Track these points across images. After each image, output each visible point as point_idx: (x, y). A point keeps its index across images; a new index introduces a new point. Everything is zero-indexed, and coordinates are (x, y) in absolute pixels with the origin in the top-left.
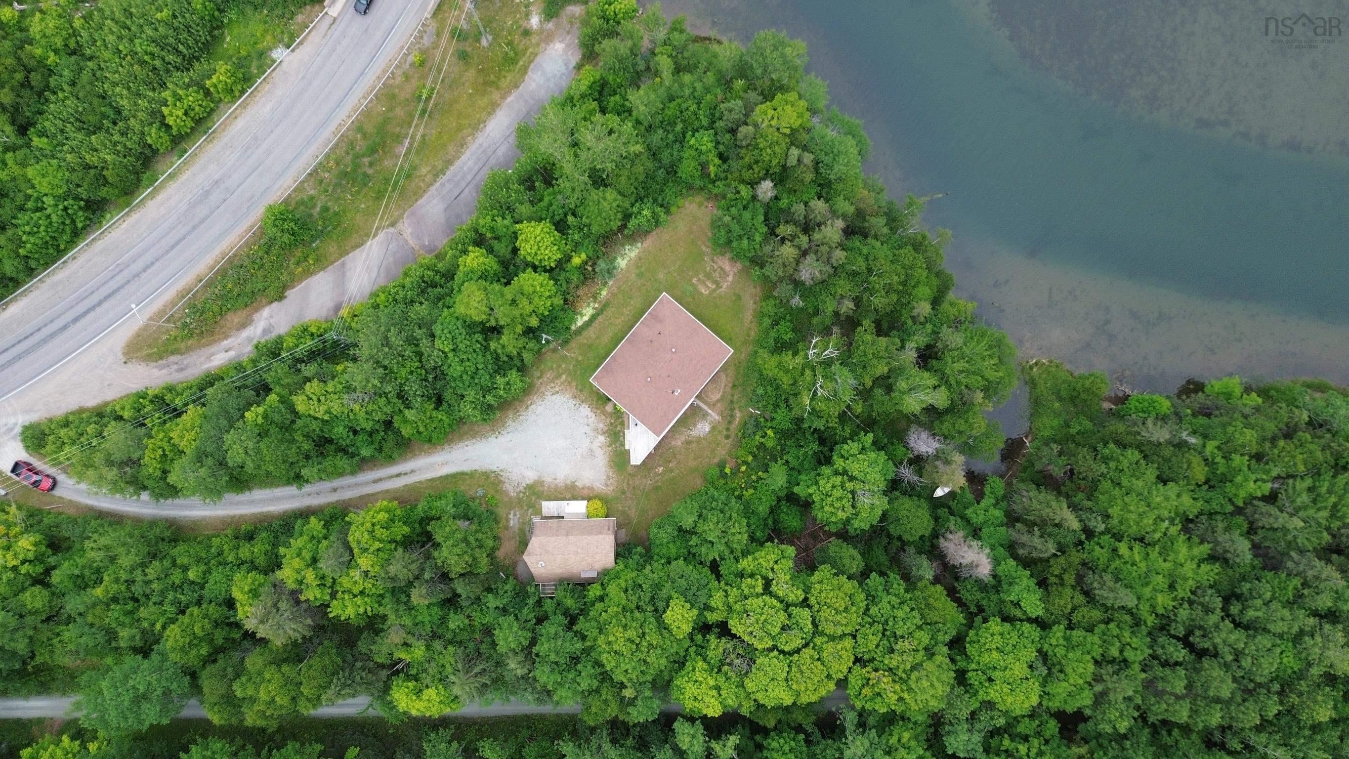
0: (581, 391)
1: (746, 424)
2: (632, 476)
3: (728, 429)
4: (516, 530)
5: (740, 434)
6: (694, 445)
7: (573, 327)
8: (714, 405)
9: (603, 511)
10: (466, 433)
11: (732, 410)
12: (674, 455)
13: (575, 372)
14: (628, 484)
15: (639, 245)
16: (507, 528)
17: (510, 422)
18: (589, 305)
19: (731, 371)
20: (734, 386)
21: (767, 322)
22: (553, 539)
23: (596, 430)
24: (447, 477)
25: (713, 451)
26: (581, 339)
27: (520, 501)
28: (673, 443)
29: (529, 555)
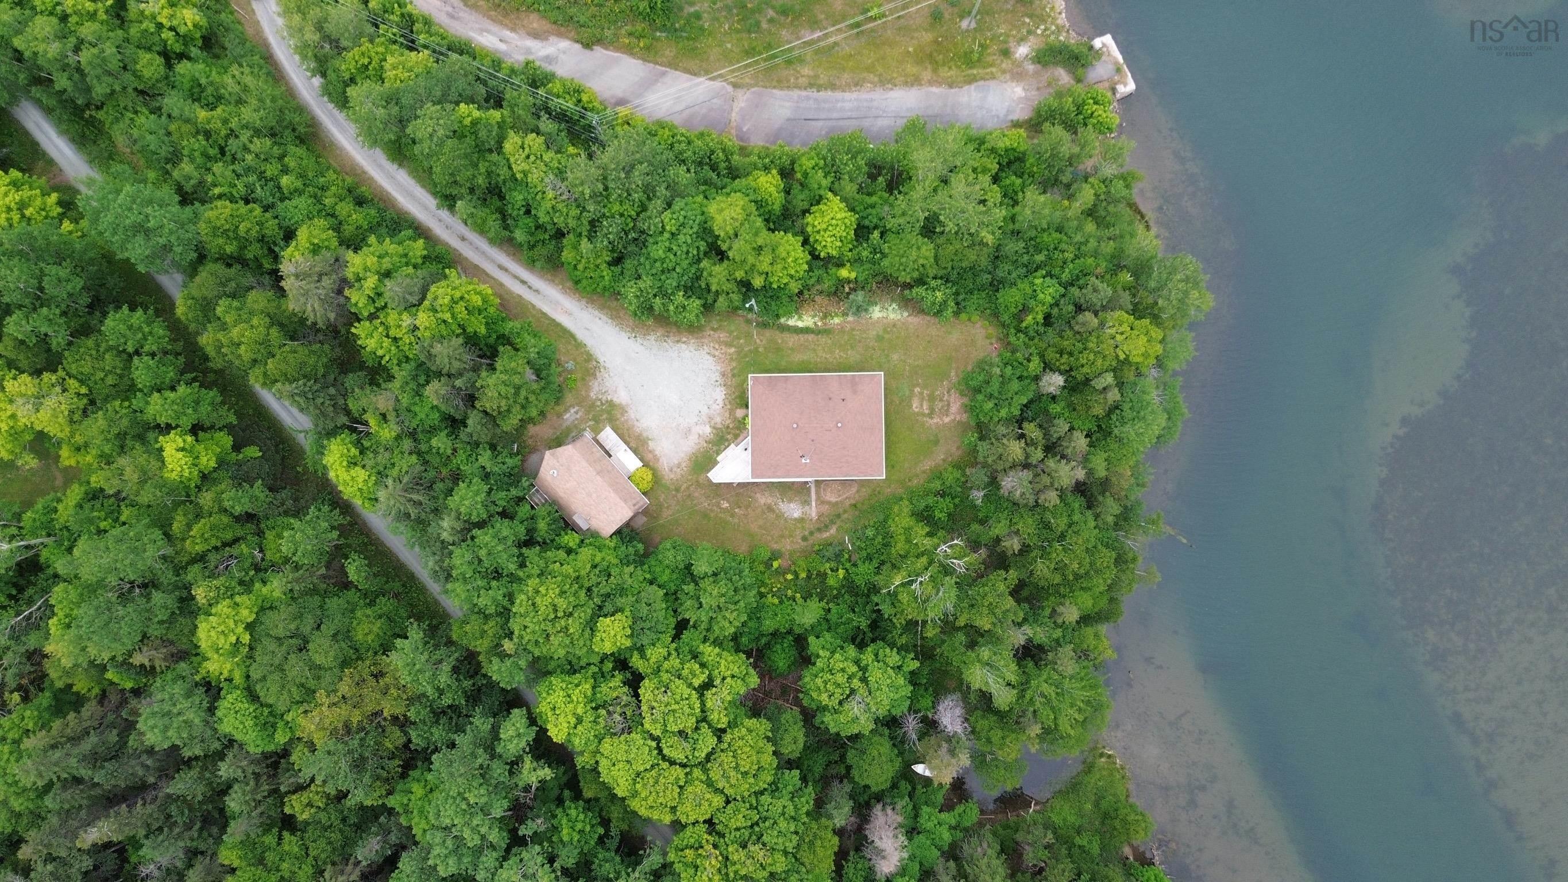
0: (733, 376)
1: (831, 544)
2: (698, 484)
3: (811, 533)
4: (564, 425)
5: (817, 548)
6: (772, 516)
7: (782, 320)
8: (823, 502)
9: (645, 486)
10: (609, 308)
11: (832, 522)
12: (747, 507)
13: (746, 356)
14: (688, 488)
15: (906, 314)
16: (559, 416)
17: (652, 338)
18: (814, 317)
19: (865, 492)
20: (855, 505)
21: (937, 485)
22: (584, 464)
23: (711, 418)
24: (558, 325)
25: (782, 536)
26: (780, 337)
27: (593, 406)
28: (758, 495)
29: (553, 455)
